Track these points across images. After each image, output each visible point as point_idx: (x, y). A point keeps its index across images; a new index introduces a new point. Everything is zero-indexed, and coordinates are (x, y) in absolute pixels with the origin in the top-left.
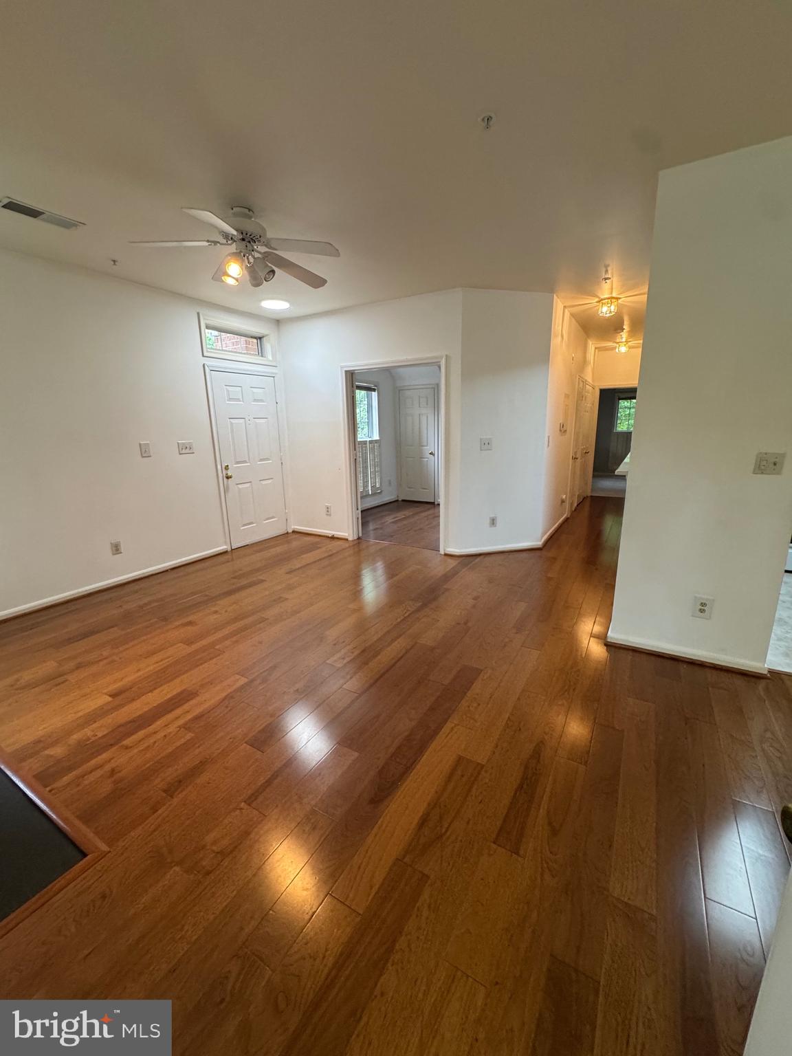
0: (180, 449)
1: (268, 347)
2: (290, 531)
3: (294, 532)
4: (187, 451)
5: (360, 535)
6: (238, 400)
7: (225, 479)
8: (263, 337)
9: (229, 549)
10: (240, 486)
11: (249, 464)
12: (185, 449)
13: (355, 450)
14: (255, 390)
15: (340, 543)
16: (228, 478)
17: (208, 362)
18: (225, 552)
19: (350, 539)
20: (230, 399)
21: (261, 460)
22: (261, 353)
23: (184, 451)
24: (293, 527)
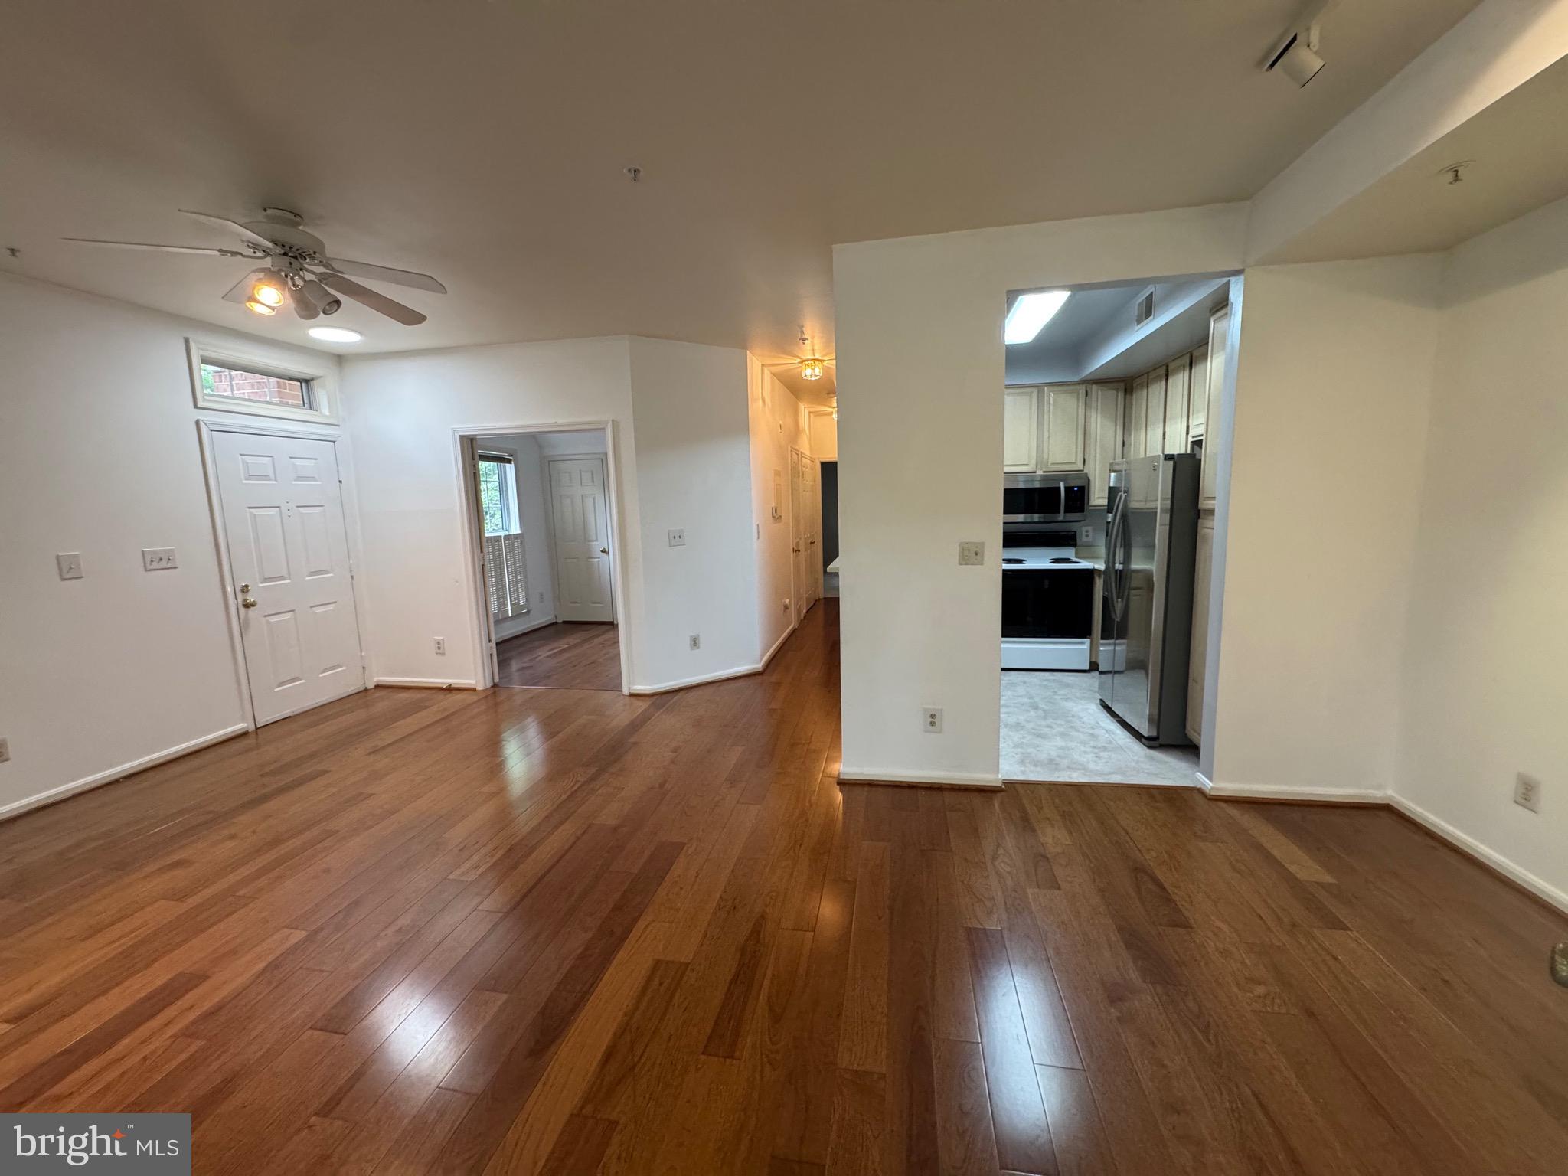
0: (148, 562)
1: (321, 395)
2: (371, 686)
3: (378, 687)
4: (163, 564)
5: (497, 680)
6: (266, 478)
7: (242, 610)
8: (313, 379)
9: (252, 728)
11: (289, 581)
12: (159, 562)
13: (482, 552)
14: (298, 462)
15: (461, 696)
16: (247, 606)
17: (204, 416)
18: (245, 734)
19: (480, 688)
20: (250, 477)
21: (312, 574)
22: (309, 403)
23: (155, 565)
24: (375, 679)
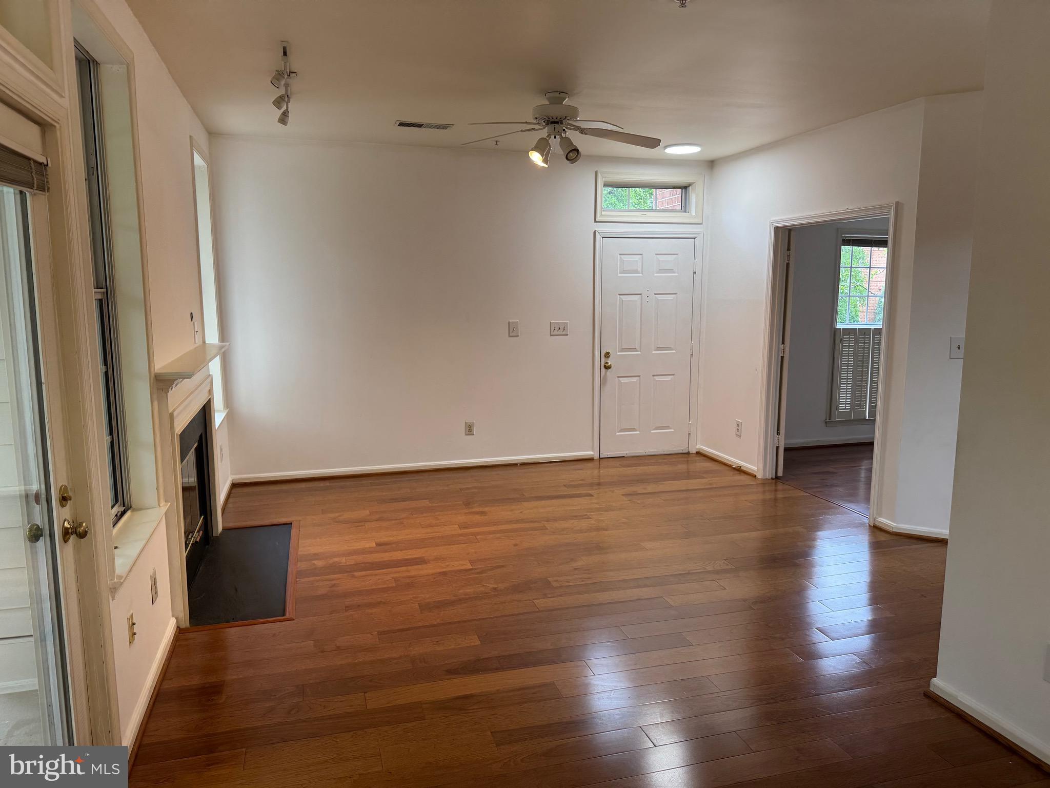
0: (552, 331)
1: (693, 197)
2: (694, 451)
3: (699, 453)
4: (560, 332)
5: (780, 474)
6: (636, 271)
7: (603, 369)
8: (690, 185)
9: (596, 457)
10: (623, 380)
11: (639, 353)
12: (559, 330)
13: (783, 343)
14: (661, 258)
15: (743, 478)
16: (607, 367)
17: (601, 228)
18: (590, 460)
19: (759, 476)
20: (624, 271)
21: (658, 349)
22: (684, 208)
23: (555, 333)
24: (698, 447)
